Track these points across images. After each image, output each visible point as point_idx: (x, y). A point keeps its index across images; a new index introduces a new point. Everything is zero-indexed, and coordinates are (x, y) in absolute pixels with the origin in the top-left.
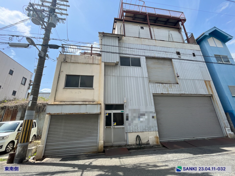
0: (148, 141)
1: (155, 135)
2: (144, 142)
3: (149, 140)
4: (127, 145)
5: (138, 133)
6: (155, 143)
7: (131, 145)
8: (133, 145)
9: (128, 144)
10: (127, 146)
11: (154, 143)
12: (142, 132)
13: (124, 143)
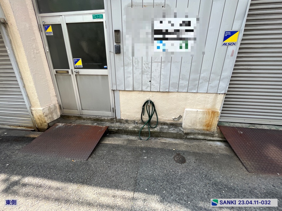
0: (180, 117)
1: (209, 106)
2: (167, 119)
3: (184, 117)
4: (116, 120)
5: (151, 94)
6: (199, 127)
7: (127, 121)
8: (132, 121)
9: (118, 118)
10: (117, 122)
11: (198, 125)
12: (166, 94)
13: (109, 114)
